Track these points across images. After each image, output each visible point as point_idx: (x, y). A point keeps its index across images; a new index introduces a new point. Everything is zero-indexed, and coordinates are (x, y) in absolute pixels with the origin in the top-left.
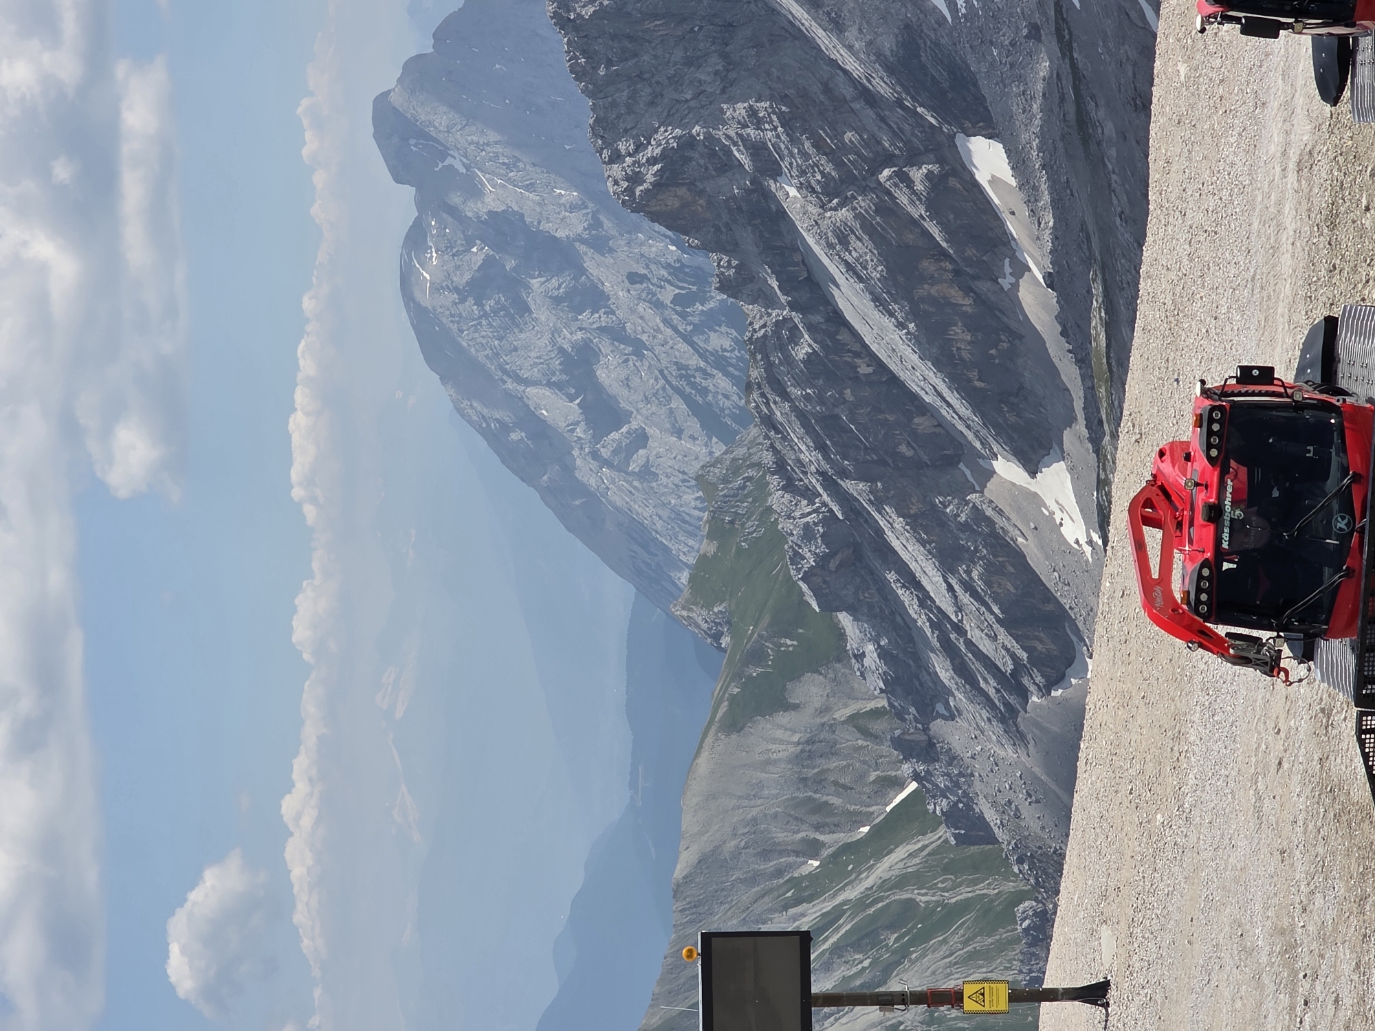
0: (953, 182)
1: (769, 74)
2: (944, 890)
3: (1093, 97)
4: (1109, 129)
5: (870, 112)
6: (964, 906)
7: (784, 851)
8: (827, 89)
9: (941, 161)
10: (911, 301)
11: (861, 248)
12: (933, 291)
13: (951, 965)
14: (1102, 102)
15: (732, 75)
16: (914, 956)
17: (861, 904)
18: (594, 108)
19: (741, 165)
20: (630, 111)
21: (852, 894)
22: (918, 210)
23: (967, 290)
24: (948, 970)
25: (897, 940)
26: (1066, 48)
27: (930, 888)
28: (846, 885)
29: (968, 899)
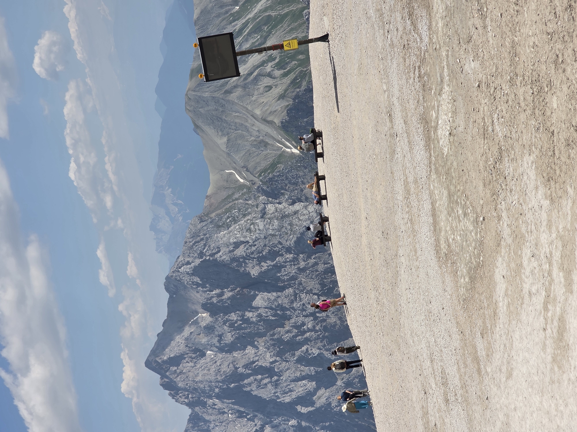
2: (280, 10)
6: (286, 15)
7: (227, 5)
13: (285, 34)
16: (273, 33)
17: (254, 18)
21: (251, 16)
24: (285, 35)
25: (267, 28)
27: (275, 10)
28: (249, 13)
29: (287, 12)
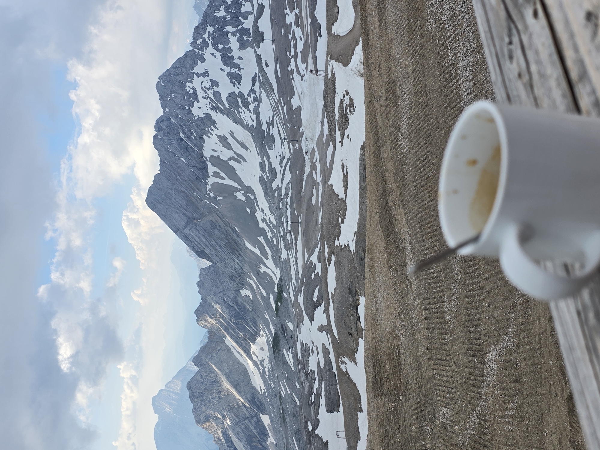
0: (259, 423)
1: (227, 401)
3: (286, 414)
4: (288, 420)
5: (245, 409)
8: (237, 404)
9: (257, 419)
10: (250, 446)
11: (242, 435)
12: (254, 444)
14: (287, 415)
15: (220, 401)
18: (193, 405)
19: (220, 418)
20: (200, 407)
22: (253, 428)
23: (261, 444)
26: (281, 404)
